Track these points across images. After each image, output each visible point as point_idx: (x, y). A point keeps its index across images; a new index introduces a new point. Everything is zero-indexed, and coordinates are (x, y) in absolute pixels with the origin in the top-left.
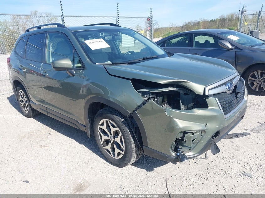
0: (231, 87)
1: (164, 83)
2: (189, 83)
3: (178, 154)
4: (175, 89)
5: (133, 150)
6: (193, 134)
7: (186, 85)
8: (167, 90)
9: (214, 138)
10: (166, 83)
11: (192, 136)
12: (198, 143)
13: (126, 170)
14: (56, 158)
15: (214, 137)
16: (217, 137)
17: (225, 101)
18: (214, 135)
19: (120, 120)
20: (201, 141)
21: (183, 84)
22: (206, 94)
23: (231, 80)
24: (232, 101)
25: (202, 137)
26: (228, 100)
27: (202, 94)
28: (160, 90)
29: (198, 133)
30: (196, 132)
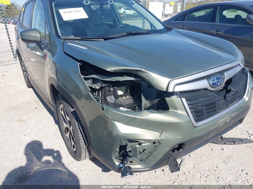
0: (218, 82)
1: (113, 70)
2: (147, 73)
3: (121, 165)
4: (132, 79)
5: (82, 146)
6: (140, 144)
7: (143, 75)
8: (121, 79)
9: (174, 152)
10: (115, 71)
11: (138, 146)
12: (150, 155)
13: (81, 164)
14: (24, 136)
15: (176, 150)
16: (181, 150)
17: (202, 102)
18: (177, 146)
19: (70, 109)
20: (154, 153)
21: (140, 73)
22: (171, 90)
23: (222, 73)
24: (215, 102)
25: (156, 149)
26: (208, 101)
27: (165, 90)
28: (113, 79)
29: (147, 143)
30: (143, 141)
